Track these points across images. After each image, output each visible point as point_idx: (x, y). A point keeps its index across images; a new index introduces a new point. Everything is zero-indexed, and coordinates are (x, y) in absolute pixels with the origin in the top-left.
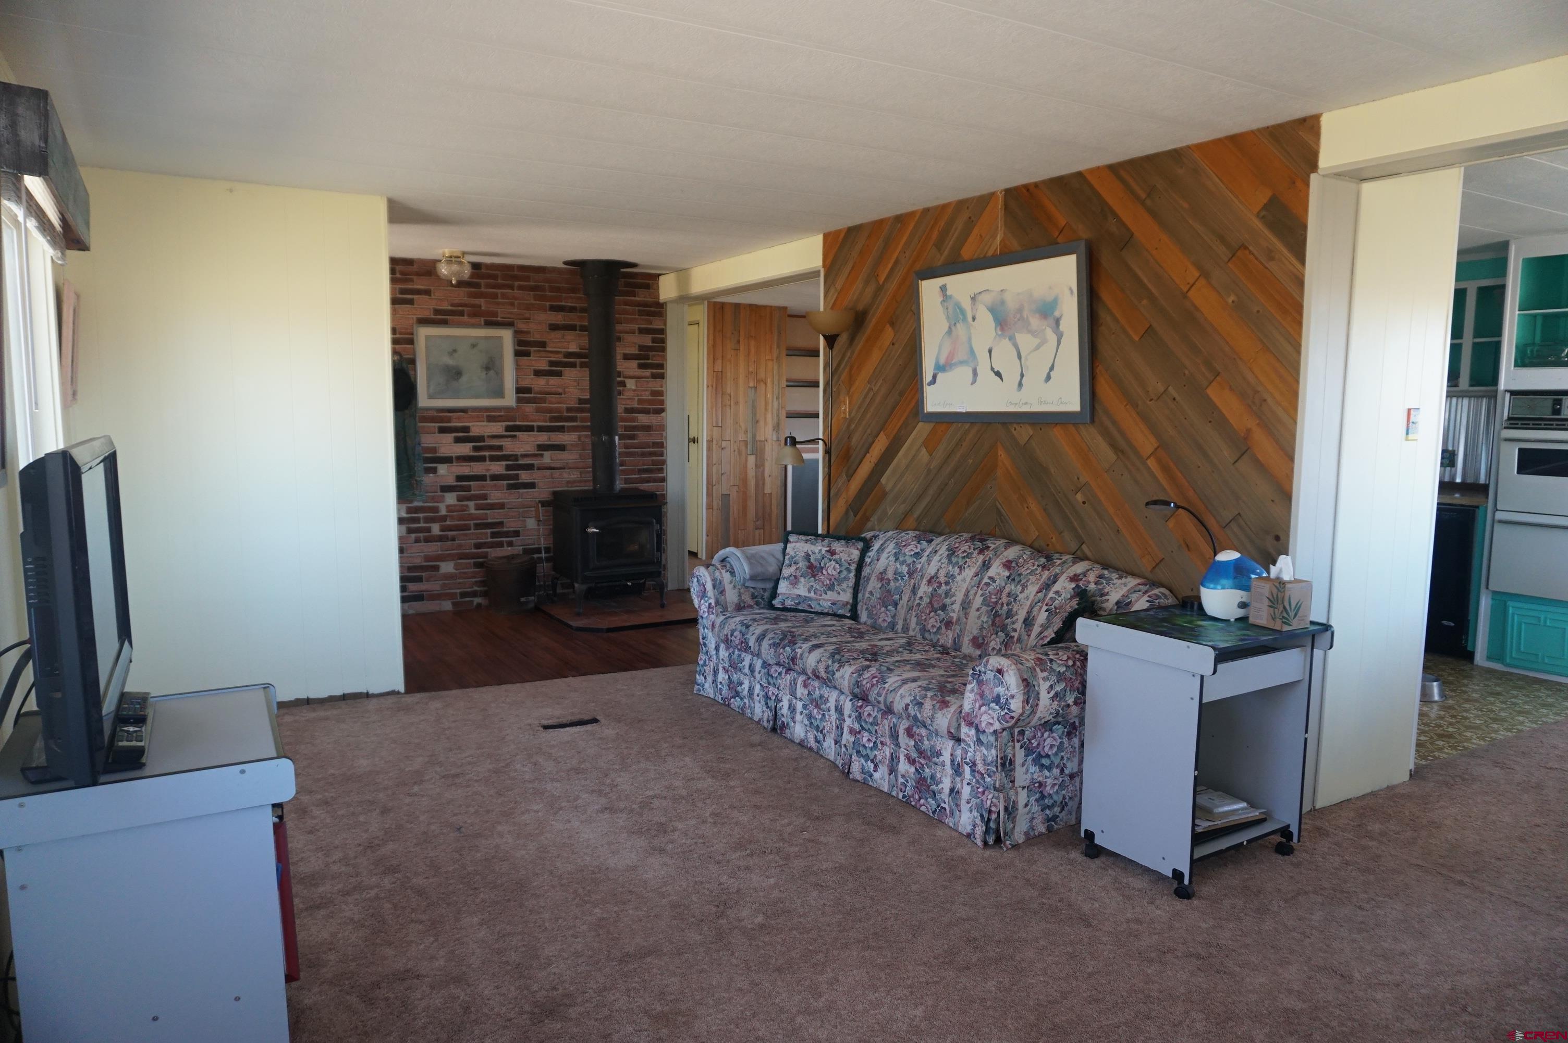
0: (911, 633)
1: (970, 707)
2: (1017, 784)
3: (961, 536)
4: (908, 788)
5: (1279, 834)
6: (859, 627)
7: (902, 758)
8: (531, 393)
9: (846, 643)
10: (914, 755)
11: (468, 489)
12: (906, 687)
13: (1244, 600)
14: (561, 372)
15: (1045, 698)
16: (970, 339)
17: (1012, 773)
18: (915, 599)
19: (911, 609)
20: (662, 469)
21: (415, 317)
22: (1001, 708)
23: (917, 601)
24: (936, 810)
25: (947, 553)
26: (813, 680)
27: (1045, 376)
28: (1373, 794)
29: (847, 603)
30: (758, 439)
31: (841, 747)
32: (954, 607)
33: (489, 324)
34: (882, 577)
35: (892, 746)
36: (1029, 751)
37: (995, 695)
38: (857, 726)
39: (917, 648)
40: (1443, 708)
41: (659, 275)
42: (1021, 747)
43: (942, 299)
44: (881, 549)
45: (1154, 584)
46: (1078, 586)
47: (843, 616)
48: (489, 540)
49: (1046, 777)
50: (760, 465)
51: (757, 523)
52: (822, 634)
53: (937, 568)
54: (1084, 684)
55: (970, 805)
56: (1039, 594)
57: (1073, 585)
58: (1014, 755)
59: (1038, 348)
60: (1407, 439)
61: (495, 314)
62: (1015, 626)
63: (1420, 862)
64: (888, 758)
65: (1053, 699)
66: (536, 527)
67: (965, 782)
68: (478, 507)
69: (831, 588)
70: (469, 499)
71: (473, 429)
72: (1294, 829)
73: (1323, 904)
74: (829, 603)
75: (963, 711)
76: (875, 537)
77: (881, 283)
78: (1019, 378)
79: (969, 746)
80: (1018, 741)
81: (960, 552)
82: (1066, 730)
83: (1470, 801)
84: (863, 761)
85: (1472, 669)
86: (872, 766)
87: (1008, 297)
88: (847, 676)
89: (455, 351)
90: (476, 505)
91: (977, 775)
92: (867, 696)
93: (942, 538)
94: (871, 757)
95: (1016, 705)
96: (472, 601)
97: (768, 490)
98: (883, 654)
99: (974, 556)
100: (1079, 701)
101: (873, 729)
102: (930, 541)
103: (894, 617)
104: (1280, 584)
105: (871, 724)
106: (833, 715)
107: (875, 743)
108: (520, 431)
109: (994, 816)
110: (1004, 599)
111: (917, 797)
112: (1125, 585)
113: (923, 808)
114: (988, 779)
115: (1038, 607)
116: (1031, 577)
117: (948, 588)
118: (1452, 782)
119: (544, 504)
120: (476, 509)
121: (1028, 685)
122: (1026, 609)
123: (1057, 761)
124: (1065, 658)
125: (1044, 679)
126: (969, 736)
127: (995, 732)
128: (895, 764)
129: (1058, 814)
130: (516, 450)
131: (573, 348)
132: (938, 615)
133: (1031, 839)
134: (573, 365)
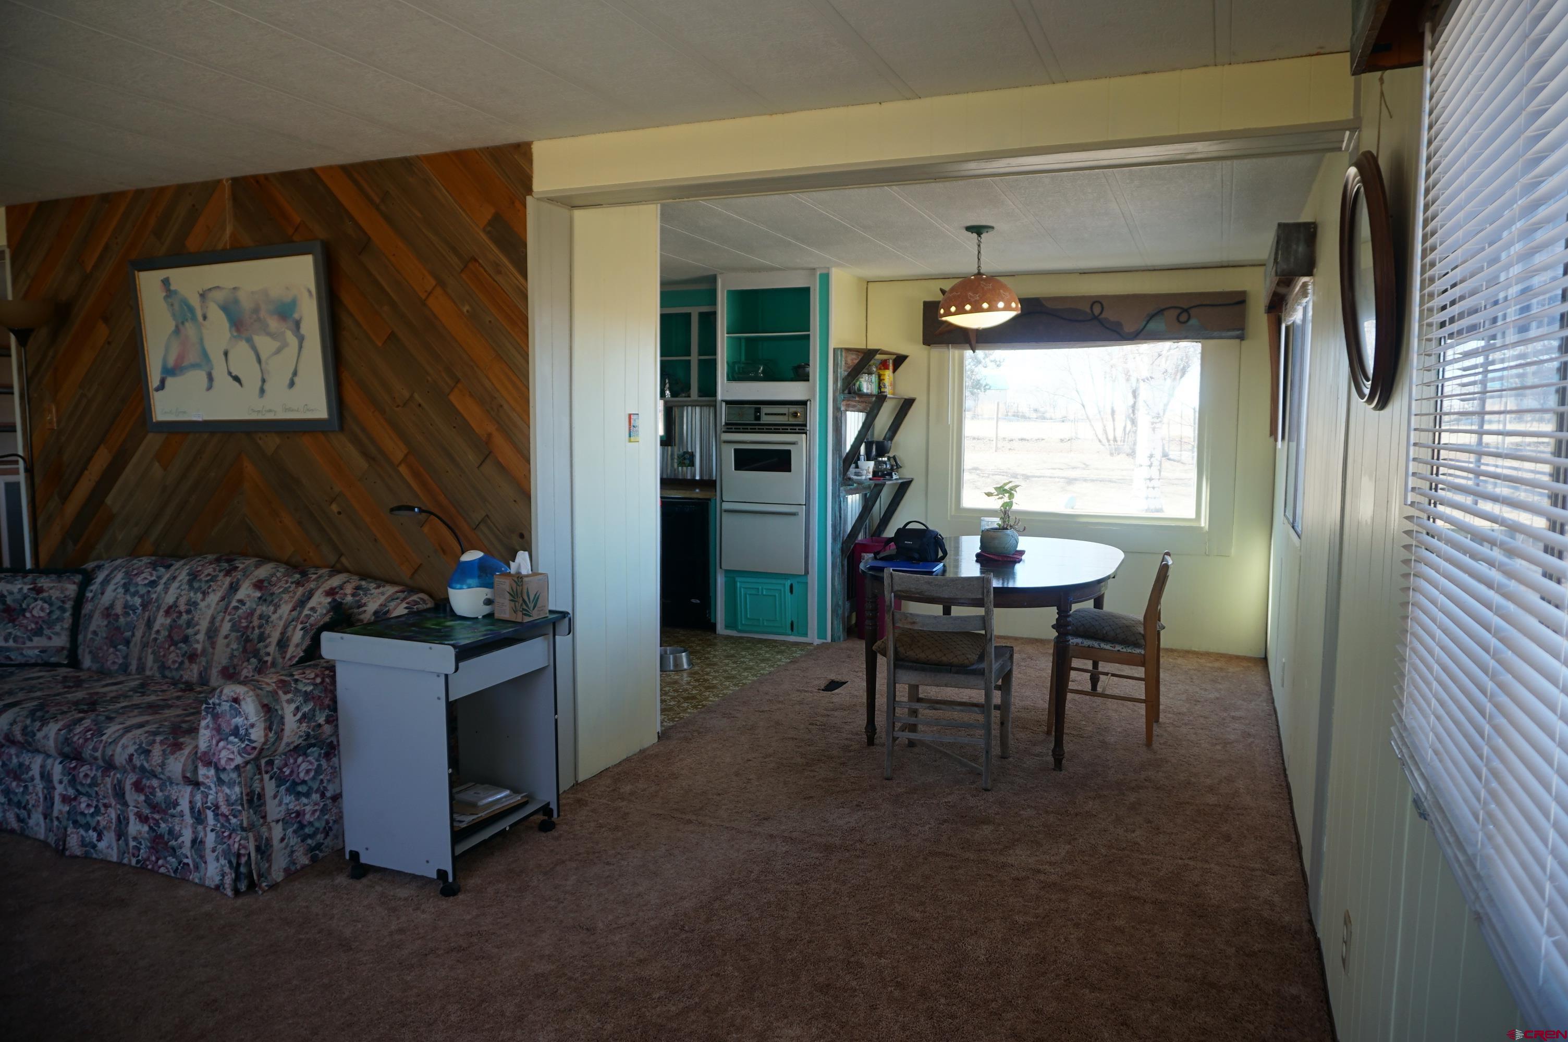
0: (148, 673)
1: (206, 745)
2: (269, 819)
3: (205, 558)
4: (142, 851)
5: (541, 813)
6: (77, 674)
7: (132, 818)
9: (55, 695)
10: (146, 811)
12: (130, 735)
13: (489, 596)
15: (291, 723)
16: (201, 340)
17: (263, 808)
18: (150, 634)
19: (145, 645)
22: (241, 740)
23: (153, 636)
24: (177, 868)
25: (188, 578)
26: (8, 747)
27: (287, 382)
28: (628, 760)
29: (63, 648)
31: (52, 821)
32: (198, 637)
34: (108, 612)
35: (119, 806)
36: (280, 780)
37: (232, 727)
38: (71, 792)
39: (153, 689)
40: (692, 674)
42: (271, 778)
43: (164, 294)
44: (106, 581)
45: (412, 590)
46: (334, 600)
47: (58, 665)
49: (305, 805)
52: (22, 689)
53: (176, 596)
54: (334, 700)
55: (216, 854)
56: (293, 613)
57: (329, 600)
58: (263, 789)
59: (278, 351)
60: (630, 441)
62: (268, 650)
63: (660, 812)
64: (114, 821)
65: (300, 721)
67: (208, 829)
69: (38, 632)
72: (554, 806)
73: (576, 869)
74: (36, 652)
75: (199, 752)
76: (99, 567)
77: (88, 271)
78: (260, 383)
79: (210, 788)
80: (267, 772)
81: (203, 575)
82: (323, 751)
83: (703, 750)
84: (82, 832)
85: (715, 638)
86: (95, 835)
87: (242, 296)
88: (52, 735)
91: (220, 817)
92: (80, 753)
93: (182, 562)
94: (93, 824)
95: (257, 734)
98: (105, 702)
99: (219, 578)
100: (331, 719)
101: (92, 792)
102: (168, 567)
103: (126, 657)
104: (519, 577)
105: (90, 786)
106: (39, 785)
107: (96, 807)
109: (243, 860)
110: (256, 622)
111: (154, 858)
112: (383, 594)
113: (162, 870)
114: (233, 821)
115: (292, 627)
116: (284, 595)
117: (190, 616)
118: (690, 737)
121: (269, 711)
122: (279, 629)
123: (315, 786)
124: (312, 676)
125: (289, 702)
126: (208, 777)
127: (237, 768)
128: (123, 826)
129: (321, 841)
132: (180, 649)
133: (292, 874)
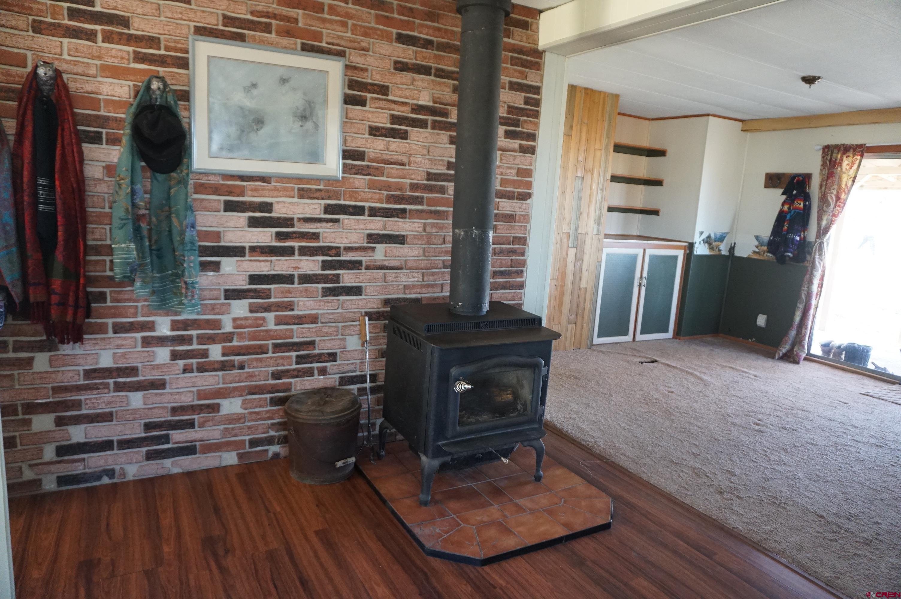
8: (363, 160)
11: (267, 295)
14: (406, 132)
20: (522, 271)
21: (192, 24)
30: (580, 232)
33: (307, 49)
41: (541, 12)
48: (294, 366)
50: (579, 259)
51: (571, 317)
61: (318, 36)
66: (360, 348)
68: (279, 321)
70: (267, 309)
71: (276, 207)
89: (254, 86)
90: (276, 317)
96: (267, 451)
97: (583, 285)
108: (346, 214)
119: (372, 316)
120: (277, 324)
130: (338, 240)
131: (425, 100)
134: (422, 124)
